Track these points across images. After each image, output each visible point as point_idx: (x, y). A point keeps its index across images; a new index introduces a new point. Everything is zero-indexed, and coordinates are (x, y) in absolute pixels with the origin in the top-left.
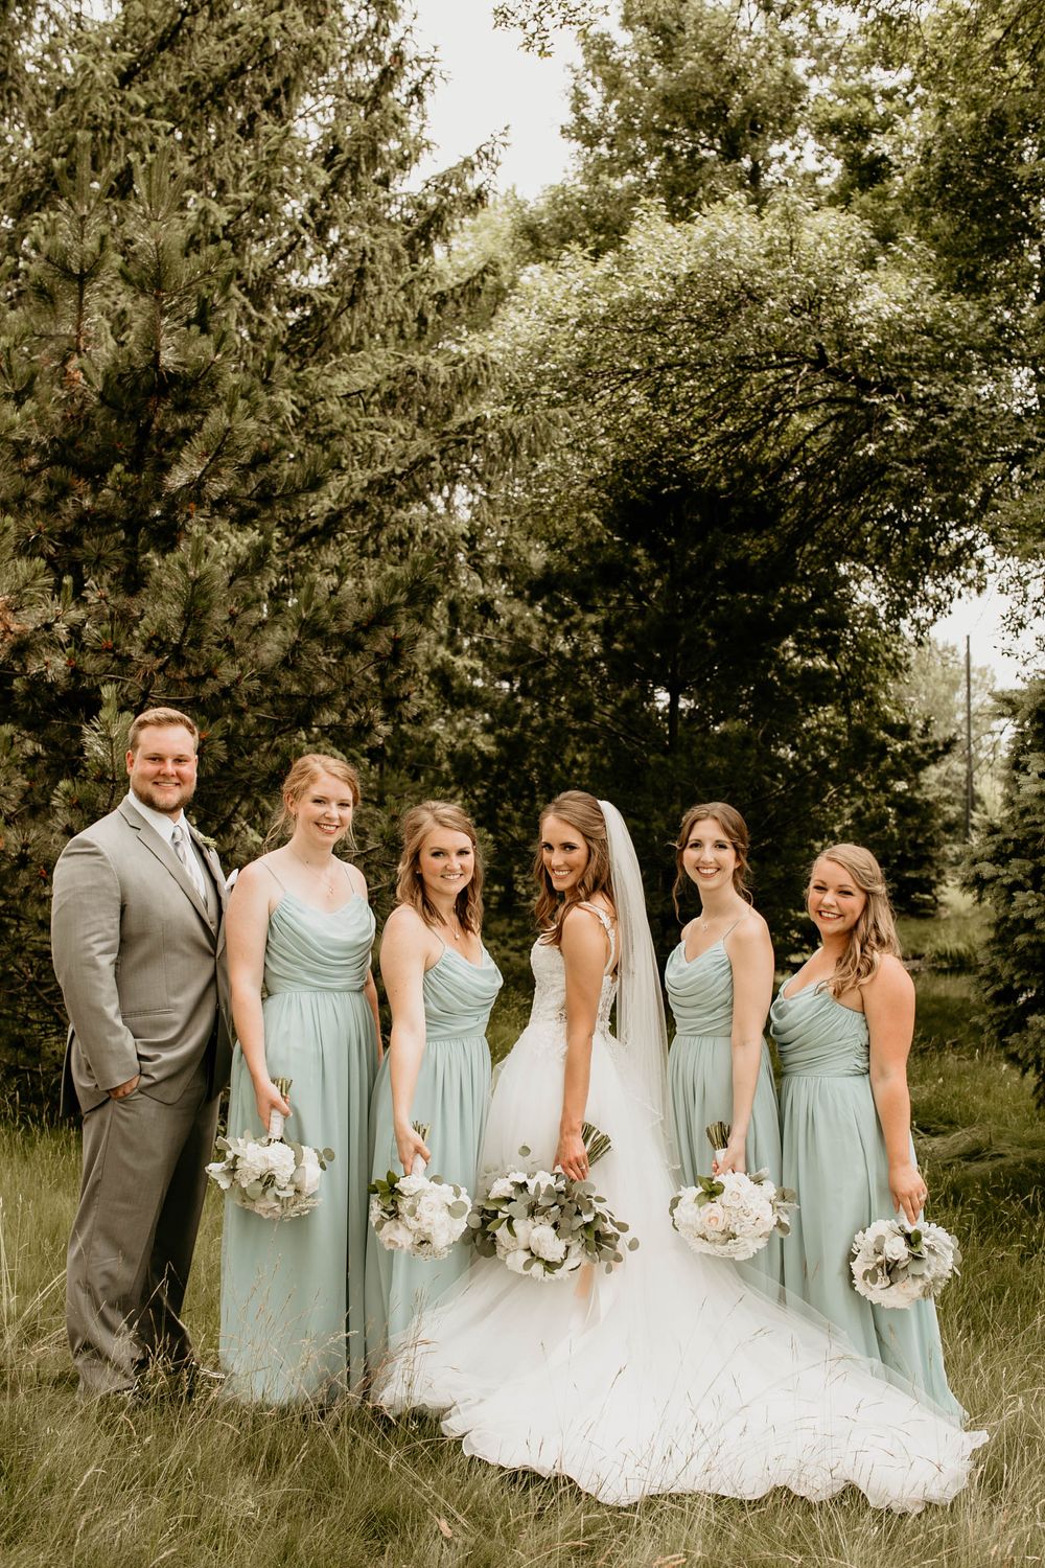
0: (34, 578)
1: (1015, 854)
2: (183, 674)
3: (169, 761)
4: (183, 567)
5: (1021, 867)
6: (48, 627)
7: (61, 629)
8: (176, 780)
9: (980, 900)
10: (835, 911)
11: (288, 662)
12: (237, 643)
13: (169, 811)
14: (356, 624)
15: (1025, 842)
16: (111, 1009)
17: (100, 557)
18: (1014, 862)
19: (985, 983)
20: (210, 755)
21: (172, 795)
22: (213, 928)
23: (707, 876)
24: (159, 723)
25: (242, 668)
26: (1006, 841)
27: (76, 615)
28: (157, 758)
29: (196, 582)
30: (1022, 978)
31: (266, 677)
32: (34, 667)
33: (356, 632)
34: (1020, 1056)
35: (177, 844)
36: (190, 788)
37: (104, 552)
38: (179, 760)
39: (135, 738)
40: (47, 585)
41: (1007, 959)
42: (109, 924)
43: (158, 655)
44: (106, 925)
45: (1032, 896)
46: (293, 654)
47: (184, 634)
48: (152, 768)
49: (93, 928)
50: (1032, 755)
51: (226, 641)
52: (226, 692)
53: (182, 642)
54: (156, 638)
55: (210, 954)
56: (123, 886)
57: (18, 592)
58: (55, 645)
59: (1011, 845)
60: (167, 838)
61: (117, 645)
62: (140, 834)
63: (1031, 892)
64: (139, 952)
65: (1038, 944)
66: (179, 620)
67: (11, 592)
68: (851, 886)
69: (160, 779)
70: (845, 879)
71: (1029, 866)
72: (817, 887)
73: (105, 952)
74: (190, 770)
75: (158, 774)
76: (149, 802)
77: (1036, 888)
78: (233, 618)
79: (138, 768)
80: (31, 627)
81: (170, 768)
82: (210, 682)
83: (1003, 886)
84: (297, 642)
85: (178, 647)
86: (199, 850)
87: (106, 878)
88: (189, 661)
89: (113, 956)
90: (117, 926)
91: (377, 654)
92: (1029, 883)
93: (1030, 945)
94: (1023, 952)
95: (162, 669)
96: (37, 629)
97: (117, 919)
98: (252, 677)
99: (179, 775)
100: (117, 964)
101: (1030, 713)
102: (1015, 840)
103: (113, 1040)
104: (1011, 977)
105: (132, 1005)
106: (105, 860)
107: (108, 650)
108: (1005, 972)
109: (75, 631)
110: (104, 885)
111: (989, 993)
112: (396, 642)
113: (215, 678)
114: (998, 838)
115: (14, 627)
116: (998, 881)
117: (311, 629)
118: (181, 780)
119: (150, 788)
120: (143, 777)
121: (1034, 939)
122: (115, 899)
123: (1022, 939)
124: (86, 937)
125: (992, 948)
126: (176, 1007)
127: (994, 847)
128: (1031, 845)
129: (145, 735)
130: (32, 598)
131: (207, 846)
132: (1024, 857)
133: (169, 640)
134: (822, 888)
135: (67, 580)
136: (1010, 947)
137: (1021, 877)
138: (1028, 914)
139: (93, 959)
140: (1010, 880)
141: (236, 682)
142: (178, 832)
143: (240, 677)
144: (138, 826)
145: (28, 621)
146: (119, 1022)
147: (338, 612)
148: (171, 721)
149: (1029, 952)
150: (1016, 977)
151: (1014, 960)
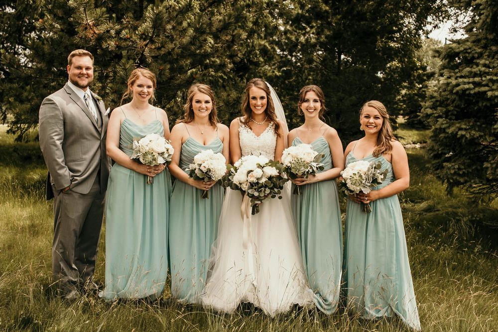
0: (103, 15)
1: (440, 106)
2: (153, 47)
3: (84, 69)
4: (153, 9)
5: (441, 110)
6: (108, 31)
7: (113, 32)
8: (86, 76)
10: (374, 125)
11: (192, 43)
12: (175, 37)
13: (83, 87)
14: (217, 29)
15: (444, 101)
16: (60, 160)
17: (128, 7)
18: (439, 108)
19: (430, 152)
20: (164, 74)
21: (85, 82)
22: (100, 130)
23: (311, 113)
24: (80, 55)
25: (175, 44)
26: (437, 101)
27: (118, 27)
28: (80, 68)
29: (157, 15)
30: (442, 150)
31: (184, 48)
32: (104, 46)
33: (217, 32)
34: (441, 177)
35: (86, 99)
36: (91, 79)
37: (129, 6)
38: (88, 68)
39: (71, 60)
40: (106, 17)
41: (437, 143)
42: (59, 128)
43: (145, 40)
44: (58, 130)
45: (444, 120)
46: (193, 40)
47: (153, 32)
48: (77, 71)
49: (53, 131)
50: (445, 70)
51: (171, 35)
52: (169, 53)
53: (153, 36)
54: (143, 34)
55: (98, 139)
56: (64, 115)
57: (97, 20)
58: (110, 37)
59: (438, 103)
60: (82, 97)
61: (131, 37)
62: (71, 96)
63: (444, 119)
64: (71, 139)
65: (448, 137)
66: (152, 28)
67: (95, 20)
68: (379, 116)
69: (80, 76)
70: (376, 113)
71: (444, 110)
72: (365, 117)
73: (58, 140)
74: (91, 72)
75: (80, 73)
76: (76, 84)
77: (446, 118)
78: (174, 28)
79: (72, 71)
80: (102, 32)
81: (84, 71)
82: (163, 49)
83: (435, 117)
84: (195, 36)
85: (151, 37)
86: (95, 101)
87: (57, 112)
88: (156, 42)
89: (62, 141)
90: (63, 130)
91: (227, 41)
92: (444, 116)
93: (445, 138)
94: (442, 140)
95: (146, 45)
96: (104, 33)
97: (62, 128)
98: (179, 48)
99: (87, 74)
100: (63, 144)
101: (445, 56)
102: (440, 101)
103: (61, 172)
104: (438, 149)
105: (69, 159)
106: (57, 105)
107: (129, 39)
108: (436, 148)
109: (118, 33)
110: (57, 115)
111: (432, 155)
112: (233, 36)
113: (164, 47)
114: (433, 100)
115: (97, 32)
116: (433, 115)
117: (200, 31)
118: (88, 76)
119: (77, 79)
120: (75, 75)
121: (447, 135)
122: (61, 120)
123: (442, 135)
124: (50, 134)
125: (432, 139)
126: (85, 159)
127: (432, 103)
128: (445, 102)
129: (74, 59)
130: (102, 21)
131: (98, 100)
132: (443, 107)
133: (148, 35)
134: (368, 117)
135: (114, 15)
136: (438, 139)
137: (441, 114)
138: (443, 126)
139: (54, 142)
140: (437, 115)
141: (173, 49)
142: (86, 96)
143: (174, 48)
144: (70, 93)
145: (101, 29)
146: (63, 164)
147: (210, 25)
148: (85, 54)
149: (444, 140)
150: (440, 149)
151: (439, 143)
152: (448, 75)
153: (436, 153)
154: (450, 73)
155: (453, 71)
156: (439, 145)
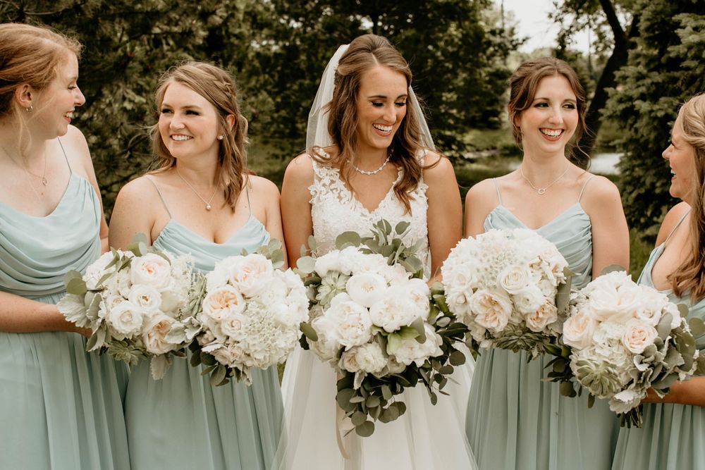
9: (622, 128)
18: (663, 99)
19: (629, 189)
23: (553, 139)
26: (652, 83)
41: (647, 170)
83: (656, 118)
102: (657, 84)
111: (634, 195)
150: (658, 184)
151: (654, 172)
152: (694, 24)
153: (642, 191)
154: (696, 20)
155: (700, 17)
156: (655, 175)
